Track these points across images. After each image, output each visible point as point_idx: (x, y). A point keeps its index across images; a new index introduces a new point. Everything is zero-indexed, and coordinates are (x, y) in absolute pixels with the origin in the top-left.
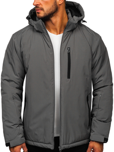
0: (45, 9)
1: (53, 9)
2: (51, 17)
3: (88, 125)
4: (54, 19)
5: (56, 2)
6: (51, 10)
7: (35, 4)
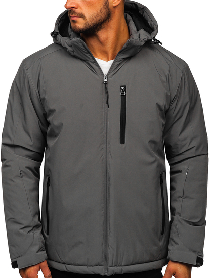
0: (87, 16)
1: (103, 16)
2: (98, 30)
3: (160, 232)
4: (102, 34)
5: (107, 2)
6: (99, 18)
7: (69, 5)
